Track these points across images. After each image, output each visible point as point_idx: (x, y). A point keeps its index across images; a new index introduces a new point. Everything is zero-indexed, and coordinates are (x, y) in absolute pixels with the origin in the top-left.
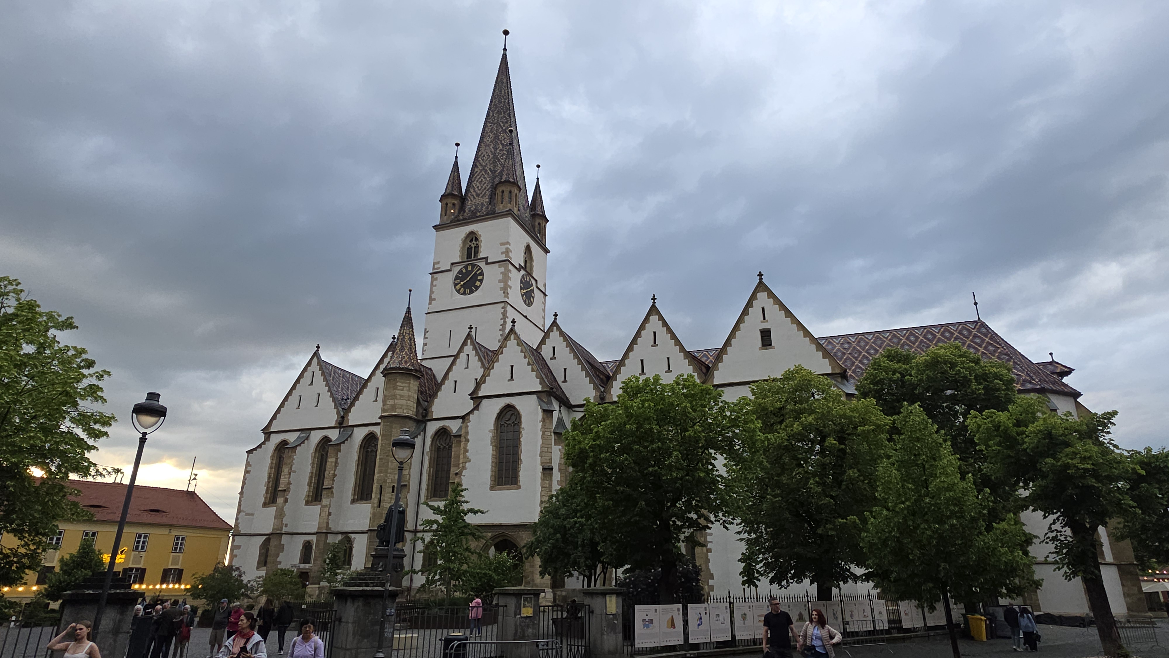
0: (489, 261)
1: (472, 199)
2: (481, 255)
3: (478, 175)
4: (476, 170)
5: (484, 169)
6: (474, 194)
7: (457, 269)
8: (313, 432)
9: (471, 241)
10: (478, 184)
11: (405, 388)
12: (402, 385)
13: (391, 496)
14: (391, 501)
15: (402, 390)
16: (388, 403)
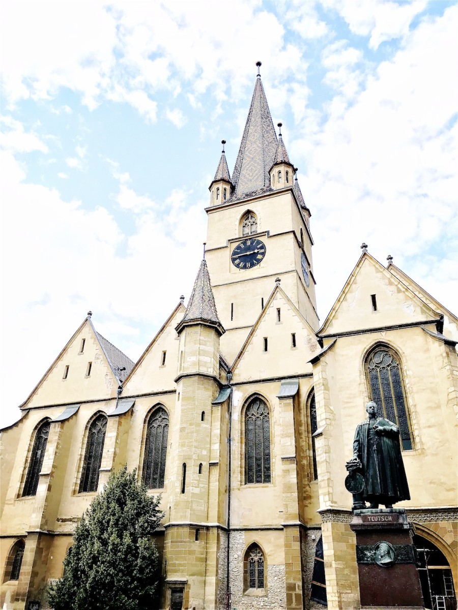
0: (271, 234)
1: (244, 184)
2: (260, 230)
3: (248, 165)
5: (252, 160)
7: (235, 245)
8: (83, 406)
9: (247, 219)
10: (248, 172)
11: (208, 343)
12: (205, 340)
13: (198, 478)
14: (198, 485)
15: (205, 345)
16: (189, 360)
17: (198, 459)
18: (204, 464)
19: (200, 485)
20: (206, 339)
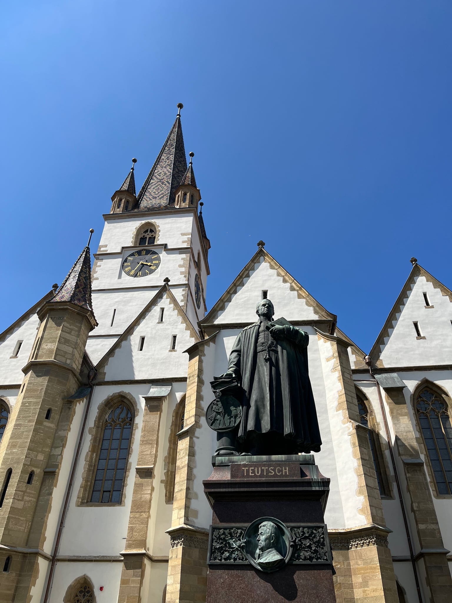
0: (168, 247)
1: (148, 200)
2: (158, 242)
3: (155, 185)
4: (152, 181)
5: (160, 181)
6: (151, 197)
7: (128, 253)
9: (146, 231)
10: (154, 191)
11: (73, 332)
12: (70, 327)
13: (24, 489)
14: (23, 497)
15: (69, 333)
16: (46, 347)
17: (31, 465)
18: (37, 471)
19: (25, 498)
20: (72, 327)
